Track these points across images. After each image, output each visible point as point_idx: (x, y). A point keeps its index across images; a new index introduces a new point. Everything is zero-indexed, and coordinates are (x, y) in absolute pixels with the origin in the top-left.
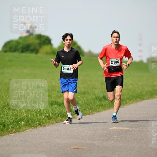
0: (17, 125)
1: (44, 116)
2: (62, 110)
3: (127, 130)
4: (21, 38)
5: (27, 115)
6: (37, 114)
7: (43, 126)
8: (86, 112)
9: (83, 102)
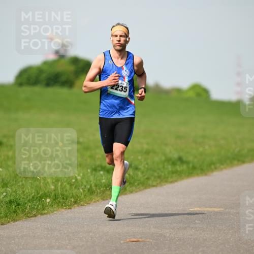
0: (39, 204)
1: (83, 189)
5: (55, 187)
6: (71, 185)
7: (82, 205)
8: (150, 182)
9: (146, 166)
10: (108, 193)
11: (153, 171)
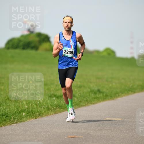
0: (19, 116)
1: (43, 108)
2: (60, 103)
3: (119, 121)
4: (22, 36)
5: (28, 106)
6: (37, 105)
7: (43, 117)
8: (82, 104)
9: (80, 95)
10: (58, 110)
11: (83, 97)
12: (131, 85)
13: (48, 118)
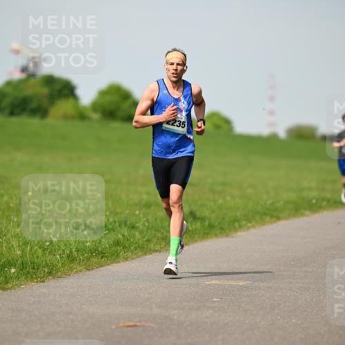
1: (60, 255)
2: (100, 243)
3: (242, 287)
4: (9, 84)
5: (22, 252)
6: (44, 250)
7: (59, 277)
8: (151, 246)
9: (147, 224)
10: (95, 260)
11: (155, 230)
12: (270, 202)
13: (71, 280)
